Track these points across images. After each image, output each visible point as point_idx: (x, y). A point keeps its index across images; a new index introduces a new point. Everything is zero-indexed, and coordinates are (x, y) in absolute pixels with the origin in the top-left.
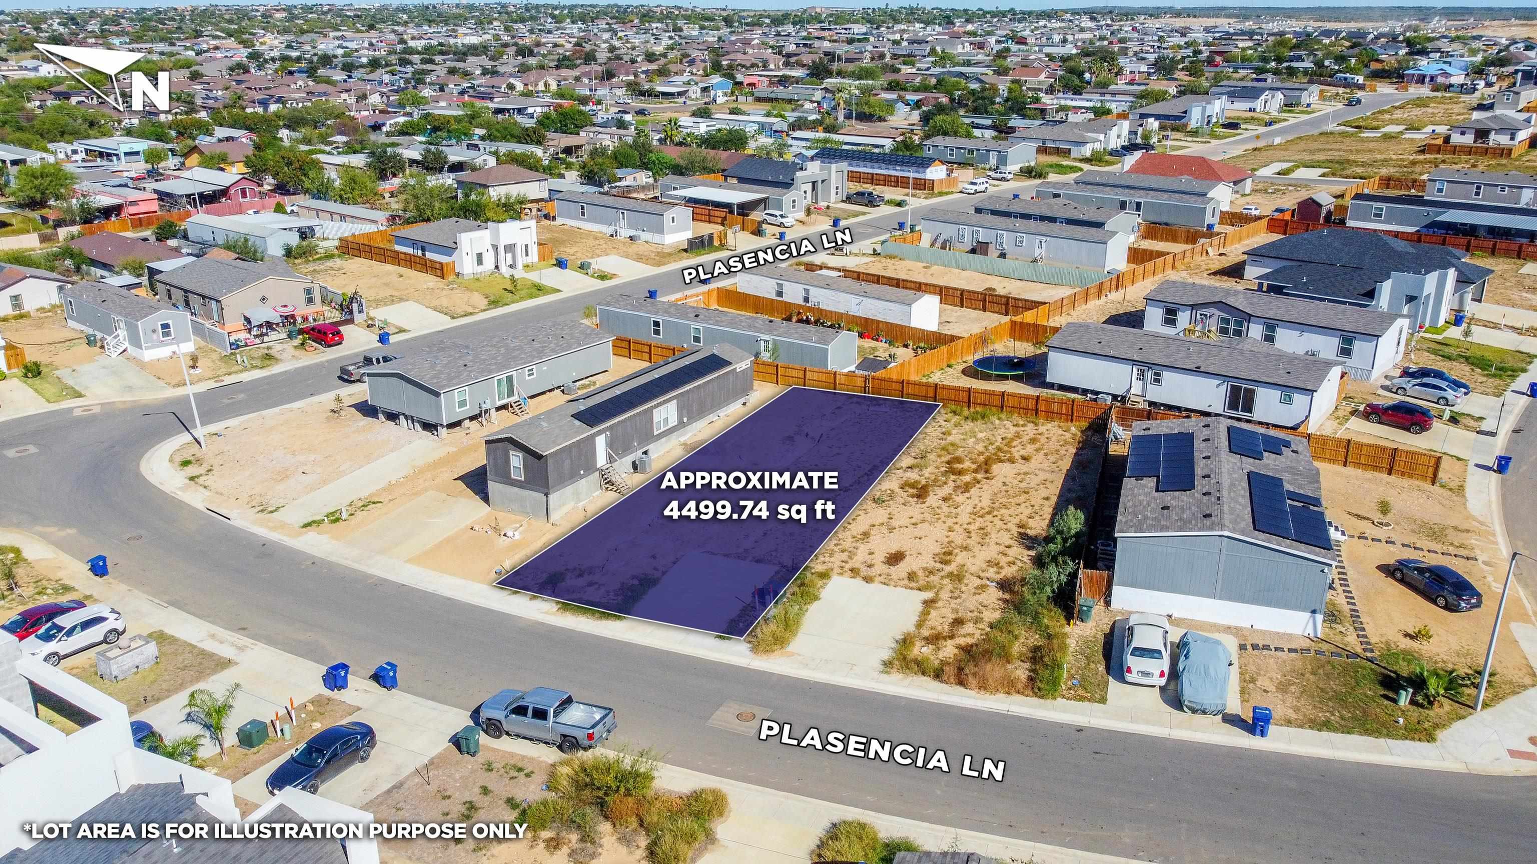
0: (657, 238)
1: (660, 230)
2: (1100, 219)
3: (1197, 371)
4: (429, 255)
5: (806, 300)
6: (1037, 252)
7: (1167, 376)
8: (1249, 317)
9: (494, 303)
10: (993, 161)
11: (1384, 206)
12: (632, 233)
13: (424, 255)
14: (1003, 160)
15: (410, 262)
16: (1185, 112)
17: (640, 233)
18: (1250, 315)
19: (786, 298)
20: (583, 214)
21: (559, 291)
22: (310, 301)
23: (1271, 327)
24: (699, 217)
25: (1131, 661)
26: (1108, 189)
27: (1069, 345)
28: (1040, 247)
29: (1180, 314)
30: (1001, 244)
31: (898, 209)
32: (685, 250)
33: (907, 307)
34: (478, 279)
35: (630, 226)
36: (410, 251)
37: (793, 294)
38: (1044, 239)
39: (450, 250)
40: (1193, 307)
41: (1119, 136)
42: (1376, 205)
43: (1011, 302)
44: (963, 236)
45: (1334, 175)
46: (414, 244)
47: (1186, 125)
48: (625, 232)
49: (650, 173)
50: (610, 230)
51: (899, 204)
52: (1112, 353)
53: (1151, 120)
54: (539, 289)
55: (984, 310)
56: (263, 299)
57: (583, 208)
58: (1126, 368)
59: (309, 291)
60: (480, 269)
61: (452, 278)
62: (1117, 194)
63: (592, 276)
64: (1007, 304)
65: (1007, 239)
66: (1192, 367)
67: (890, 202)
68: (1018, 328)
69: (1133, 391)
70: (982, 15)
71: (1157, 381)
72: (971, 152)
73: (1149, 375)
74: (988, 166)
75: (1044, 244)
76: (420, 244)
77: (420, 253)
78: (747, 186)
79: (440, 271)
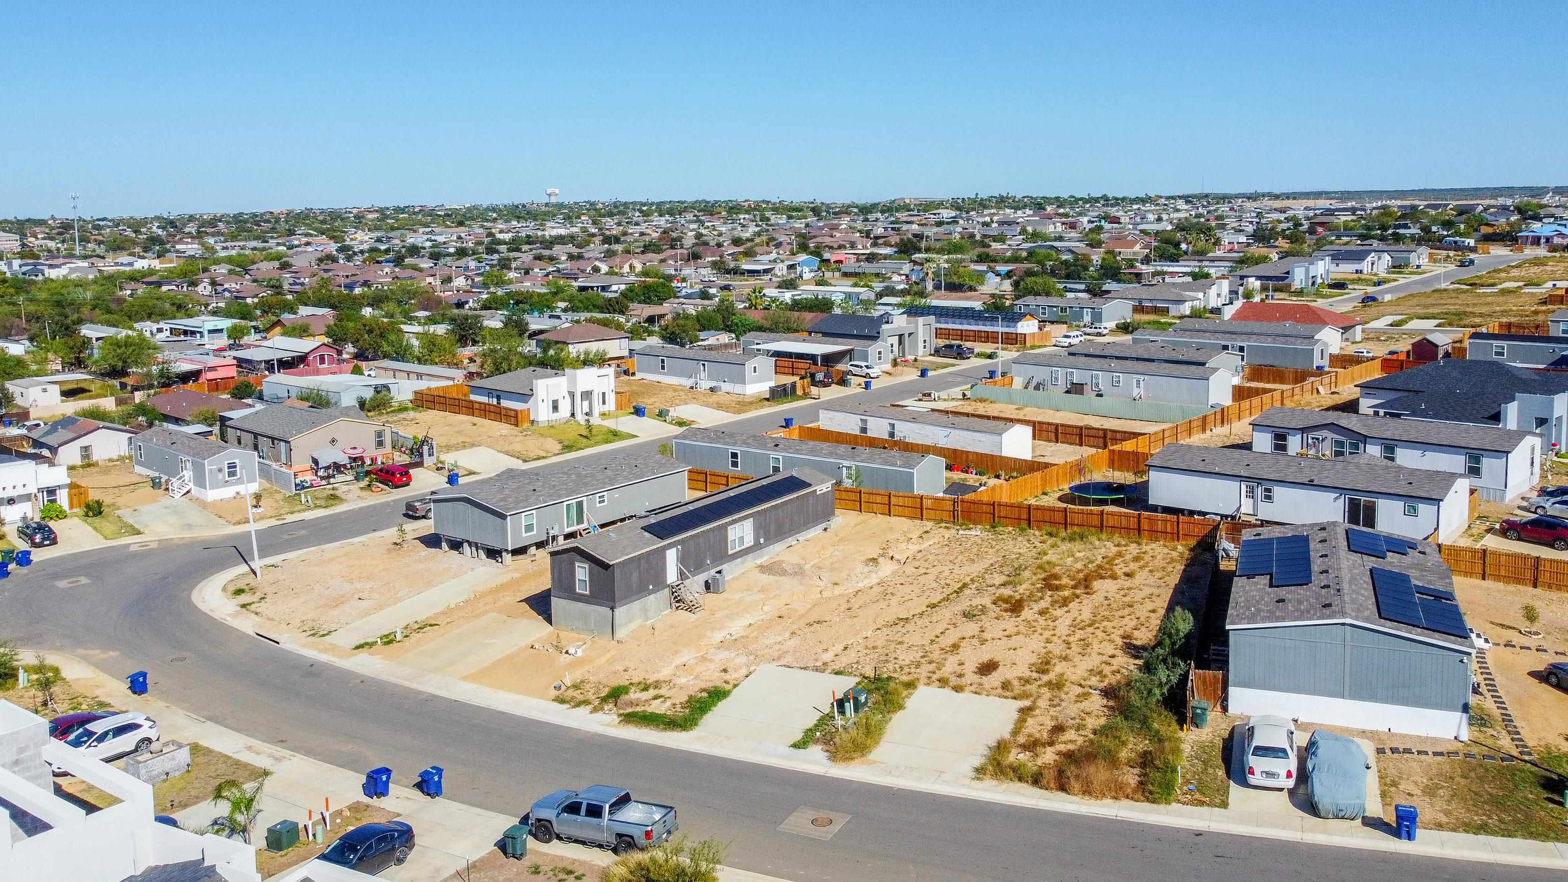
0: (738, 388)
1: (743, 382)
2: (1201, 360)
3: (1310, 485)
4: (505, 403)
5: (892, 435)
6: (1135, 392)
7: (1278, 491)
8: (1365, 439)
9: (568, 448)
10: (1087, 319)
11: (1505, 344)
12: (713, 384)
13: (499, 403)
14: (1097, 317)
15: (485, 411)
16: (1288, 273)
17: (721, 384)
18: (1366, 437)
19: (869, 434)
20: (663, 368)
21: (636, 436)
22: (380, 444)
23: (1389, 449)
24: (783, 370)
25: (1253, 761)
26: (1207, 334)
27: (1170, 464)
28: (1138, 385)
29: (1290, 438)
30: (1097, 385)
31: (989, 361)
32: (768, 400)
33: (996, 438)
34: (552, 427)
35: (710, 377)
36: (484, 399)
37: (878, 428)
38: (1142, 377)
39: (525, 397)
40: (1303, 430)
41: (1219, 295)
42: (1496, 343)
43: (1109, 435)
44: (1056, 379)
45: (1450, 325)
46: (489, 392)
47: (1290, 285)
48: (705, 384)
49: (734, 336)
50: (688, 382)
51: (990, 356)
52: (1217, 470)
53: (1252, 280)
54: (615, 435)
55: (1081, 445)
56: (333, 441)
57: (663, 361)
58: (1234, 485)
59: (379, 434)
60: (555, 416)
61: (526, 425)
62: (1218, 339)
63: (671, 423)
64: (1105, 437)
65: (1103, 379)
66: (1306, 481)
67: (979, 355)
68: (1116, 457)
69: (1243, 510)
70: (1074, 201)
71: (1269, 498)
72: (1063, 310)
73: (1259, 491)
74: (1082, 324)
75: (1142, 383)
76: (495, 394)
77: (495, 401)
78: (832, 339)
79: (514, 418)
